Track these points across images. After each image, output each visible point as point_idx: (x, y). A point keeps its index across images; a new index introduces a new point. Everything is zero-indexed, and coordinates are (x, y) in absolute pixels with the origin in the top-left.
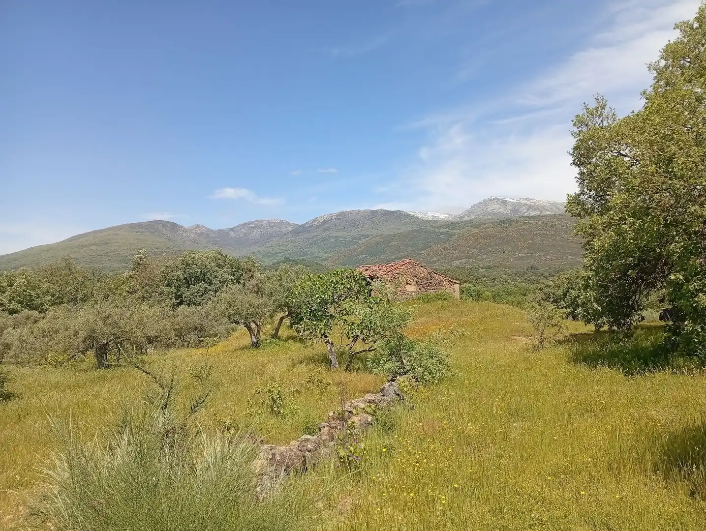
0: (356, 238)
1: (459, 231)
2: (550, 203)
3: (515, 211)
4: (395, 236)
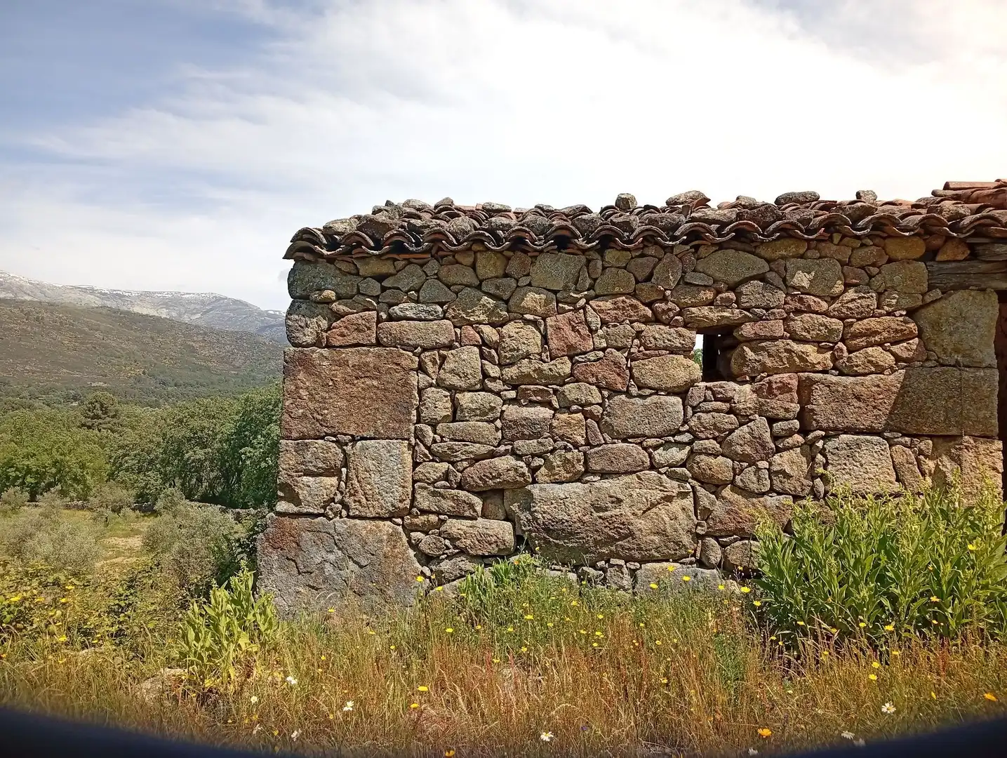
2: (31, 283)
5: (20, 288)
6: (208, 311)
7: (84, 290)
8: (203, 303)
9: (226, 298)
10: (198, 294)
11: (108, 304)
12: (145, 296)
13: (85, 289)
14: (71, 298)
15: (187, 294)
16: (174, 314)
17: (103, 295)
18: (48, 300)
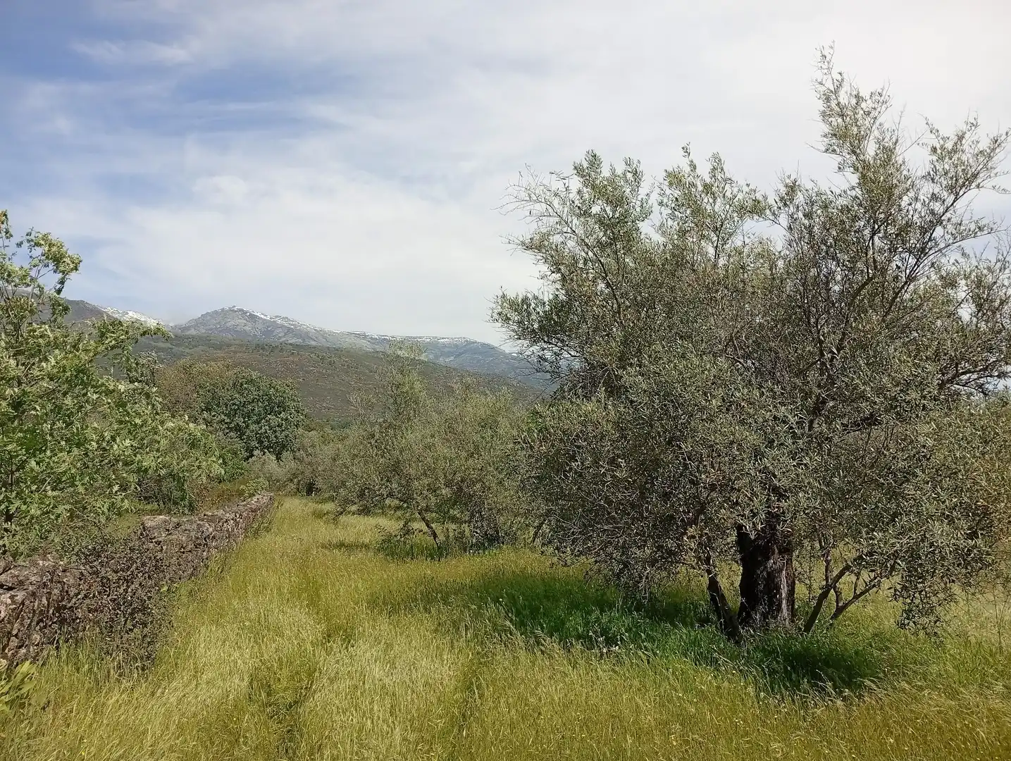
2: (315, 330)
3: (267, 333)
5: (307, 333)
6: (461, 354)
7: (358, 336)
8: (456, 346)
9: (476, 342)
10: (452, 339)
11: (379, 348)
12: (407, 341)
13: (358, 334)
14: (347, 343)
15: (443, 338)
16: (431, 357)
17: (373, 340)
18: (328, 345)
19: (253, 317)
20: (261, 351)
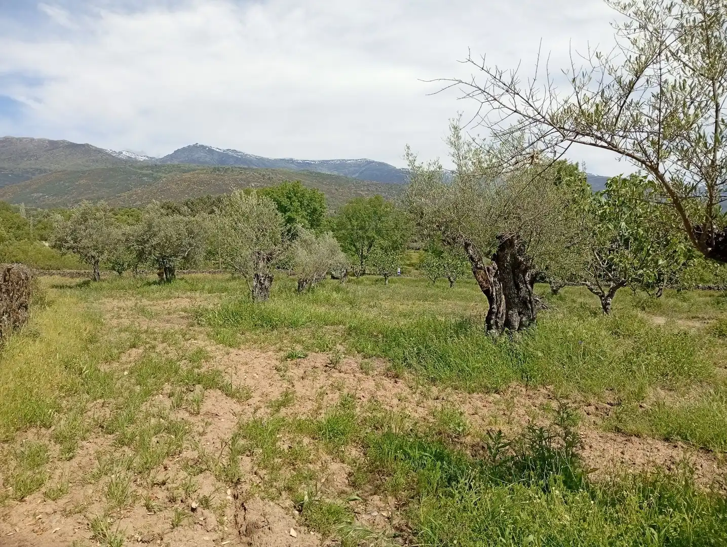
0: (28, 172)
1: (164, 175)
2: (256, 158)
3: (222, 162)
4: (84, 172)
6: (364, 171)
8: (359, 165)
9: (374, 162)
10: (356, 160)
12: (324, 163)
13: (288, 160)
14: (279, 166)
15: (349, 160)
17: (299, 164)
19: (211, 151)
20: (217, 172)
